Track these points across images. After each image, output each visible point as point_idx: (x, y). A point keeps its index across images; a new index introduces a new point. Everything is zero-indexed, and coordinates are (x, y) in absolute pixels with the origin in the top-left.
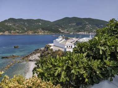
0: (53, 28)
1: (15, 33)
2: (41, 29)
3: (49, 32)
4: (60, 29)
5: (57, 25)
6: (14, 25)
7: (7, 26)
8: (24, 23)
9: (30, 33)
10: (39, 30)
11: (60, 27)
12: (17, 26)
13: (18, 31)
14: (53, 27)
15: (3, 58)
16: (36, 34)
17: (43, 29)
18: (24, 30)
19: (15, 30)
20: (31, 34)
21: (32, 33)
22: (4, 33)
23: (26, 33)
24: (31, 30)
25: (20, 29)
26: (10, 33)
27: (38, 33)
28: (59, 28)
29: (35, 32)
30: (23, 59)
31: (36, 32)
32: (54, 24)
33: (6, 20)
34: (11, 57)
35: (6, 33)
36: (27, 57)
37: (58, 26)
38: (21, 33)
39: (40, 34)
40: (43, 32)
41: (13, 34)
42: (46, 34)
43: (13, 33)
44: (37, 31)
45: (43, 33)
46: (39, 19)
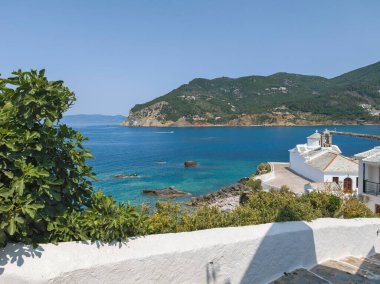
0: (333, 103)
1: (203, 122)
2: (283, 107)
3: (317, 117)
4: (367, 102)
5: (352, 89)
6: (203, 98)
7: (185, 102)
8: (232, 90)
9: (247, 121)
10: (278, 110)
11: (366, 97)
12: (210, 101)
13: (210, 115)
14: (334, 99)
15: (146, 192)
16: (266, 124)
17: (292, 107)
18: (229, 112)
19: (203, 113)
20: (248, 124)
21: (253, 120)
22: (175, 120)
23: (234, 122)
24: (249, 113)
25: (218, 108)
26: (191, 121)
27: (274, 120)
28: (361, 100)
29: (263, 119)
30: (193, 205)
31: (267, 117)
32: (340, 85)
33: (184, 86)
34: (164, 193)
35: (182, 122)
36: (208, 199)
37: (355, 94)
38: (219, 122)
39: (281, 123)
40: (292, 117)
41: (196, 125)
42: (302, 123)
43: (197, 121)
44: (270, 115)
45: (290, 120)
46: (281, 74)
